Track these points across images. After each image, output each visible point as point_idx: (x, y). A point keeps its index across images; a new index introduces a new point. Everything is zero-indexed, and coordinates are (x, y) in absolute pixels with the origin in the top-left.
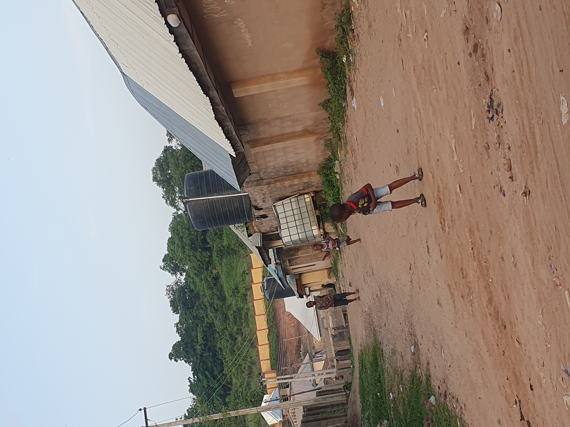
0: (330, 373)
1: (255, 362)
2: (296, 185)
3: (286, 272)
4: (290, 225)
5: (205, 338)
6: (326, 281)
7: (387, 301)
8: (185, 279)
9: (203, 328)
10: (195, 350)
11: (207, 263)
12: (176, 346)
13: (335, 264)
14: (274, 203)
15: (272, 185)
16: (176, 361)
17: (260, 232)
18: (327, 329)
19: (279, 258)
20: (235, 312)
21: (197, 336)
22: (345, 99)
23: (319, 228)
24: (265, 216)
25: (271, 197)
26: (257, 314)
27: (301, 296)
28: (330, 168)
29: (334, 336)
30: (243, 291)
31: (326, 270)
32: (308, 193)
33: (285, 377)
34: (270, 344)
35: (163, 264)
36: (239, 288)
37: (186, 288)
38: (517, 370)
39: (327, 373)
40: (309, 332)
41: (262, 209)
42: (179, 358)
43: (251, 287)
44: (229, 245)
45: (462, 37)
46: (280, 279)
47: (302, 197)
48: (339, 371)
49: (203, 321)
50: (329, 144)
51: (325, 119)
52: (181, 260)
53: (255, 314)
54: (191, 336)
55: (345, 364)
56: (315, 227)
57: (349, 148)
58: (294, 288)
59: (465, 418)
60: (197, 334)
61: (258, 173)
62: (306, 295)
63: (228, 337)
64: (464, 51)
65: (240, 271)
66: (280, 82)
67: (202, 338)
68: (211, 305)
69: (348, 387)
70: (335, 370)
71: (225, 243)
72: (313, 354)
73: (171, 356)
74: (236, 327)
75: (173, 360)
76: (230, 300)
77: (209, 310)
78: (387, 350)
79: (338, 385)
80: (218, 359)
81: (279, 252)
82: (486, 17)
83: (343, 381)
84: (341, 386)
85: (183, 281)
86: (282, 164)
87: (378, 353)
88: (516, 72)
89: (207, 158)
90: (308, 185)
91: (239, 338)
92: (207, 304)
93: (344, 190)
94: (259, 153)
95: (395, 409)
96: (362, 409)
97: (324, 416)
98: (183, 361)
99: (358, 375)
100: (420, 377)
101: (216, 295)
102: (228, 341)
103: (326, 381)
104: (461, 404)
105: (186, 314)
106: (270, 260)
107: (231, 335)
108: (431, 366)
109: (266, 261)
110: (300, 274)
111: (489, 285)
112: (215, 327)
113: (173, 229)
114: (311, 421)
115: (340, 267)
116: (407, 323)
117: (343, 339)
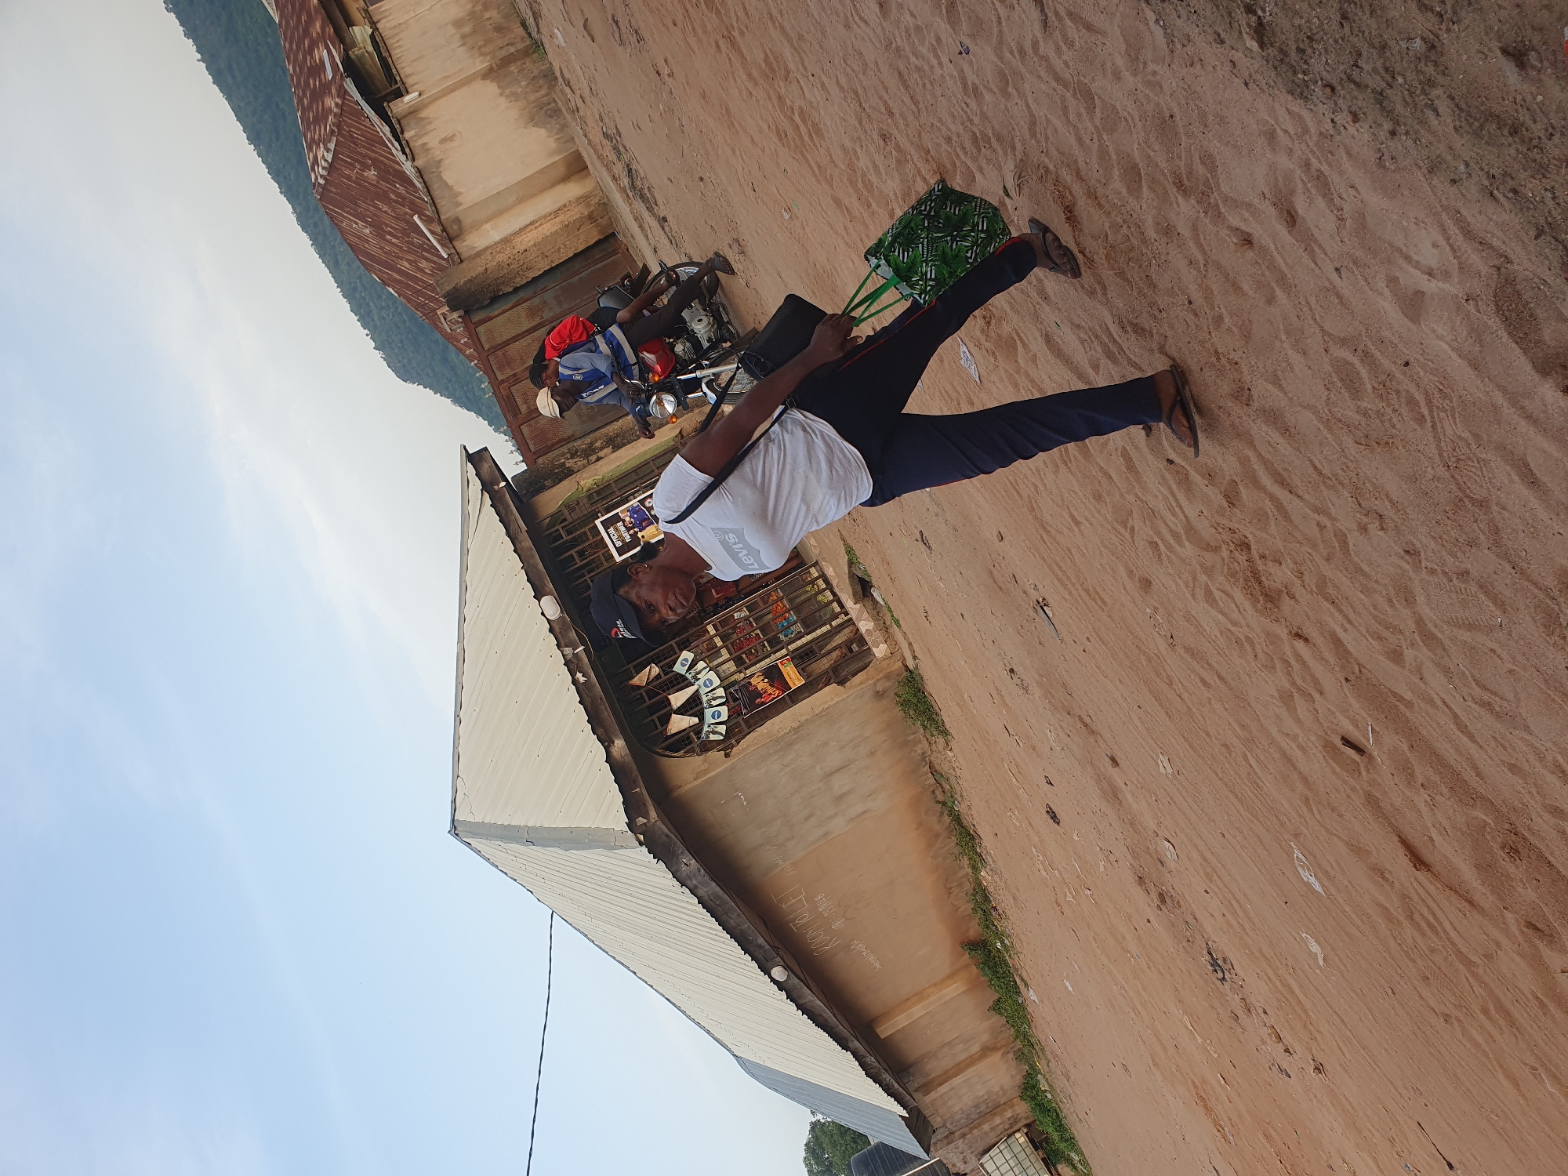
2: (998, 1125)
14: (979, 1160)
15: (969, 1136)
22: (1019, 993)
25: (972, 1153)
28: (1034, 1087)
32: (1018, 1131)
41: (966, 1173)
45: (1139, 889)
47: (1012, 1138)
50: (1020, 1056)
51: (1003, 1026)
56: (1043, 1172)
57: (1049, 1056)
61: (944, 1126)
64: (1149, 906)
66: (931, 999)
82: (1159, 859)
86: (970, 1104)
88: (1228, 916)
89: (873, 1130)
90: (1015, 1120)
93: (1065, 1111)
94: (936, 1099)
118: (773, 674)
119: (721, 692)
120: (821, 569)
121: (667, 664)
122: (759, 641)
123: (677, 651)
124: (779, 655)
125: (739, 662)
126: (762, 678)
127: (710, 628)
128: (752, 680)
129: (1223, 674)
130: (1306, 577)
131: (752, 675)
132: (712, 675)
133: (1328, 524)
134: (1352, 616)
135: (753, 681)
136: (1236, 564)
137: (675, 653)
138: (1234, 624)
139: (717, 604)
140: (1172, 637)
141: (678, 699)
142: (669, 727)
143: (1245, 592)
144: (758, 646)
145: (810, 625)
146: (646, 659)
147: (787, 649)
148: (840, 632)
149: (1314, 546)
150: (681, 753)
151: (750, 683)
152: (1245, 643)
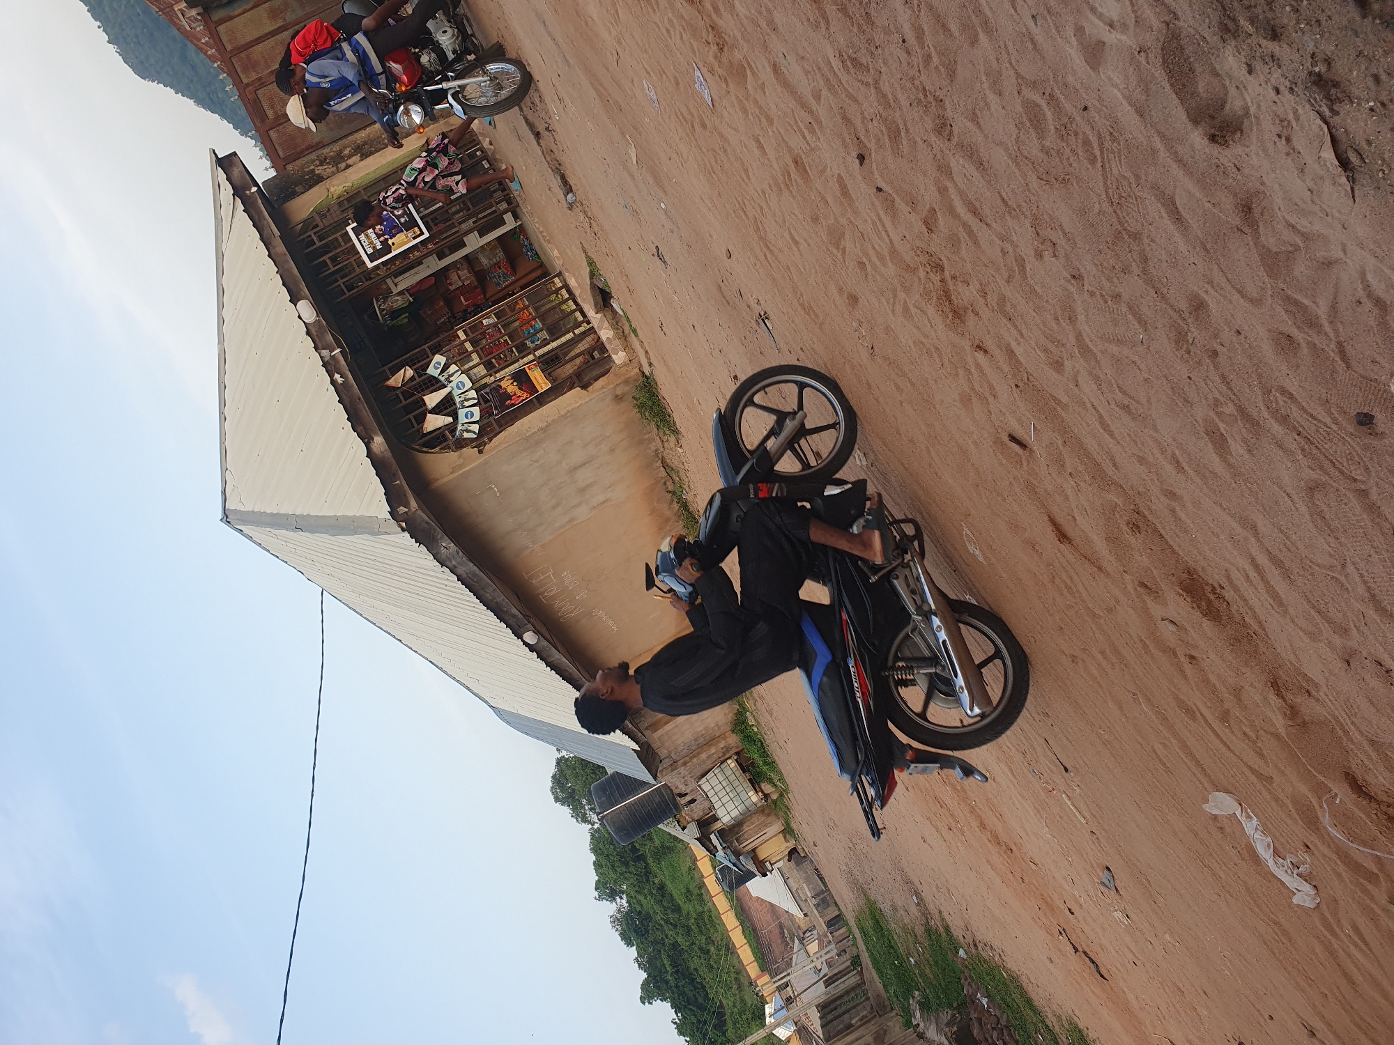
0: (829, 952)
1: (740, 970)
3: (737, 854)
4: (724, 800)
5: (674, 964)
6: (785, 847)
7: (864, 851)
8: (628, 902)
9: (668, 953)
10: (667, 982)
11: (645, 875)
12: (645, 986)
13: (787, 824)
14: (697, 783)
15: (689, 764)
16: (651, 1003)
17: (694, 820)
18: (806, 900)
19: (725, 842)
20: (696, 919)
21: (664, 964)
23: (757, 792)
24: (693, 801)
25: (692, 777)
26: (721, 912)
27: (764, 875)
28: (744, 723)
29: (817, 906)
30: (696, 891)
31: (781, 835)
32: (730, 758)
33: (781, 976)
34: (748, 942)
35: (597, 893)
36: (691, 889)
37: (632, 912)
38: (1045, 895)
39: (826, 954)
40: (787, 912)
41: (686, 794)
42: (653, 998)
43: (704, 883)
44: (662, 843)
46: (734, 865)
47: (725, 764)
48: (838, 946)
49: (664, 945)
52: (615, 882)
53: (719, 913)
54: (656, 967)
55: (841, 935)
56: (751, 793)
57: (756, 697)
58: (753, 869)
59: (1009, 966)
60: (662, 961)
61: (669, 756)
62: (769, 871)
63: (699, 953)
65: (685, 869)
67: (671, 965)
68: (667, 921)
69: (856, 961)
70: (833, 946)
71: (657, 842)
72: (802, 936)
73: (643, 1000)
74: (704, 937)
75: (647, 1004)
76: (686, 907)
77: (666, 928)
78: (885, 907)
79: (843, 963)
80: (697, 982)
81: (722, 834)
83: (848, 956)
84: (848, 963)
85: (626, 905)
86: (691, 737)
87: (877, 914)
90: (727, 749)
91: (712, 949)
92: (662, 922)
94: (663, 734)
95: (922, 974)
96: (884, 986)
97: (843, 1008)
98: (659, 1001)
99: (864, 947)
100: (936, 929)
102: (700, 957)
103: (829, 964)
104: (997, 950)
105: (642, 943)
106: (715, 847)
107: (701, 949)
108: (945, 914)
109: (712, 851)
110: (754, 850)
111: (973, 808)
112: (680, 946)
113: (595, 850)
114: (831, 1021)
115: (794, 826)
116: (897, 872)
117: (829, 906)
118: (521, 378)
119: (473, 394)
120: (565, 281)
121: (422, 366)
122: (507, 347)
123: (430, 354)
124: (526, 360)
125: (489, 366)
126: (512, 381)
127: (461, 334)
128: (501, 383)
129: (914, 380)
130: (989, 298)
131: (502, 379)
132: (464, 378)
133: (1011, 251)
134: (1024, 331)
135: (504, 384)
136: (931, 284)
137: (428, 357)
138: (926, 336)
139: (465, 310)
140: (872, 348)
141: (432, 400)
142: (425, 426)
143: (936, 308)
144: (507, 352)
145: (555, 333)
146: (401, 362)
147: (534, 355)
148: (582, 340)
149: (998, 269)
150: (437, 449)
151: (500, 386)
152: (934, 354)
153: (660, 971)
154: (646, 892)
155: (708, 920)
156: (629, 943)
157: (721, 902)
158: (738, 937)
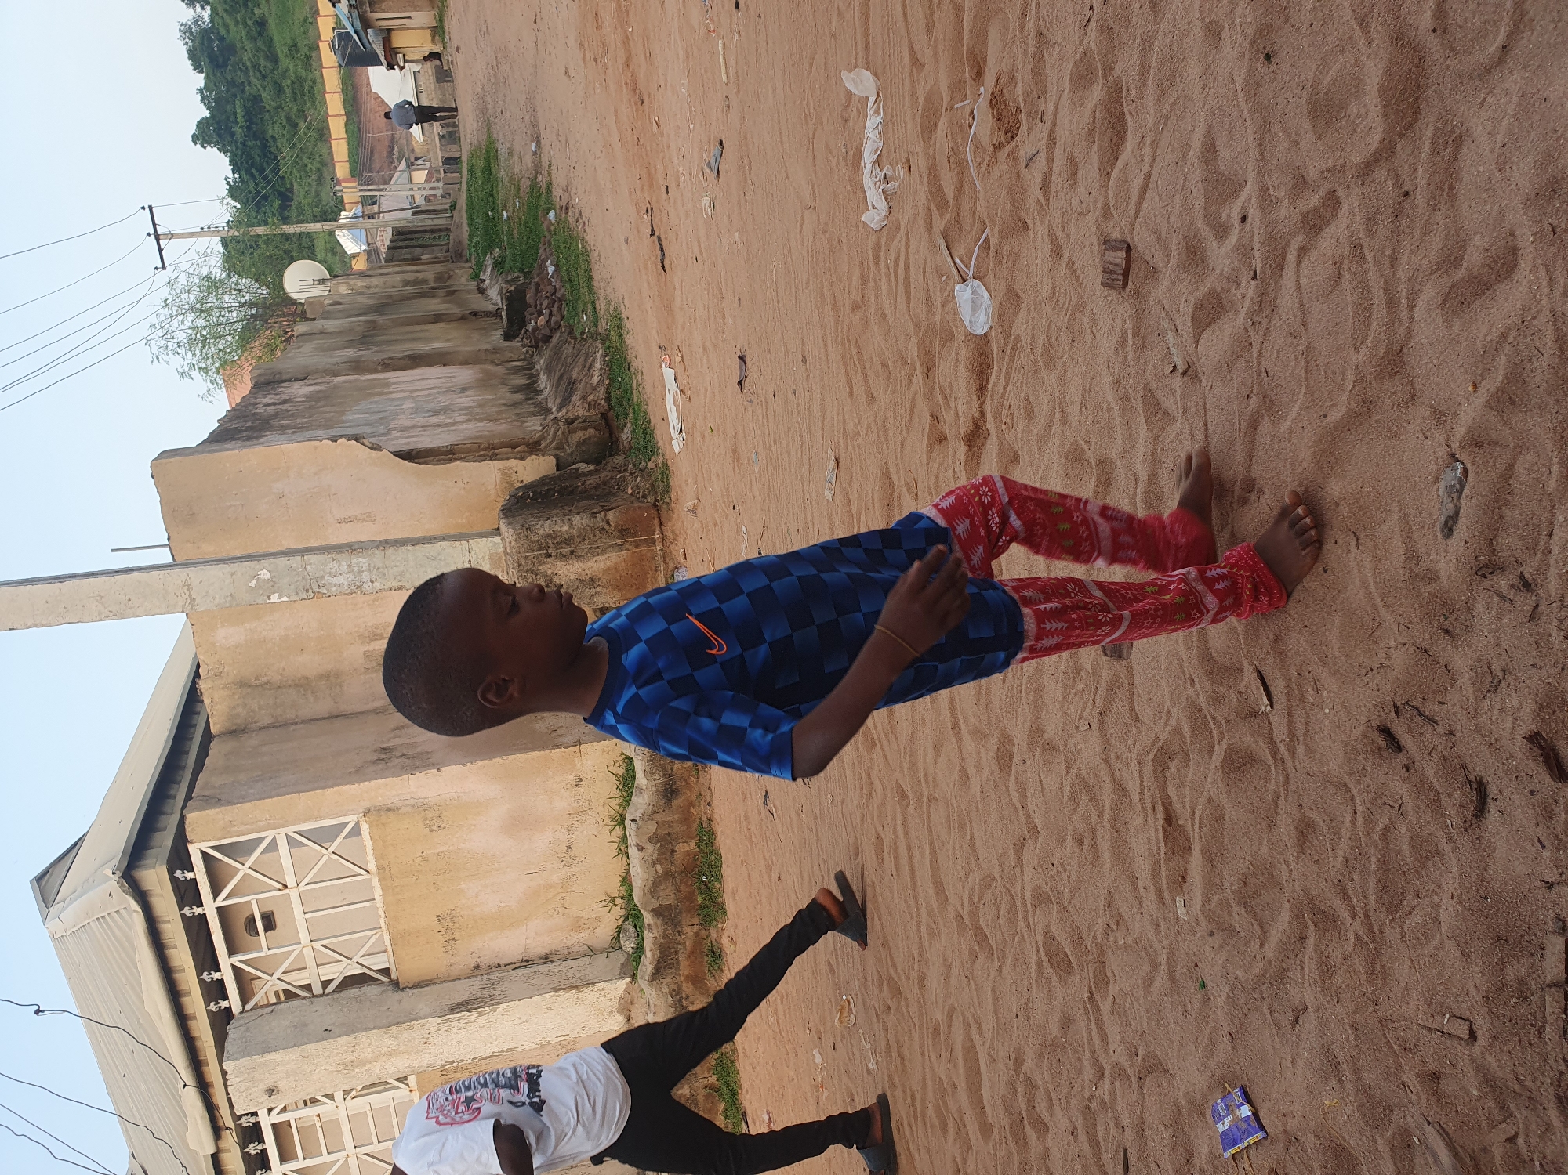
0: (434, 188)
1: (327, 163)
3: (367, 25)
5: (248, 116)
6: (429, 47)
8: (211, 18)
9: (244, 102)
10: (233, 134)
12: (201, 124)
13: (442, 22)
16: (203, 146)
21: (235, 113)
26: (328, 90)
27: (391, 68)
29: (441, 137)
30: (305, 50)
31: (429, 31)
33: (370, 187)
34: (348, 138)
36: (299, 45)
37: (213, 33)
39: (429, 188)
42: (209, 143)
43: (318, 46)
46: (357, 34)
48: (446, 186)
49: (243, 91)
53: (325, 90)
54: (224, 112)
55: (451, 178)
58: (381, 55)
59: (588, 238)
60: (234, 107)
62: (399, 67)
63: (284, 122)
65: (300, 18)
67: (244, 117)
68: (256, 66)
69: (453, 207)
70: (440, 184)
72: (412, 160)
73: (195, 139)
74: (296, 107)
75: (198, 145)
76: (285, 62)
77: (251, 73)
78: (503, 149)
79: (443, 203)
80: (270, 151)
83: (449, 199)
84: (447, 206)
85: (207, 20)
87: (492, 155)
91: (302, 125)
92: (248, 64)
98: (215, 149)
100: (540, 186)
101: (263, 51)
102: (284, 127)
104: (584, 218)
105: (216, 77)
107: (288, 118)
108: (553, 168)
110: (389, 31)
112: (262, 101)
115: (446, 26)
153: (228, 118)
154: (239, 17)
155: (308, 91)
156: (197, 67)
157: (332, 79)
158: (337, 127)
